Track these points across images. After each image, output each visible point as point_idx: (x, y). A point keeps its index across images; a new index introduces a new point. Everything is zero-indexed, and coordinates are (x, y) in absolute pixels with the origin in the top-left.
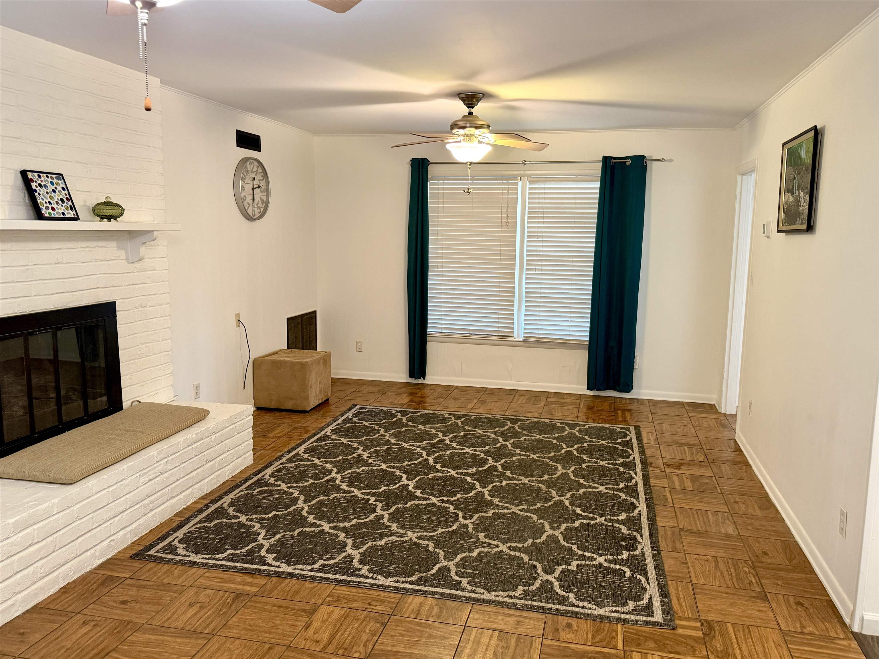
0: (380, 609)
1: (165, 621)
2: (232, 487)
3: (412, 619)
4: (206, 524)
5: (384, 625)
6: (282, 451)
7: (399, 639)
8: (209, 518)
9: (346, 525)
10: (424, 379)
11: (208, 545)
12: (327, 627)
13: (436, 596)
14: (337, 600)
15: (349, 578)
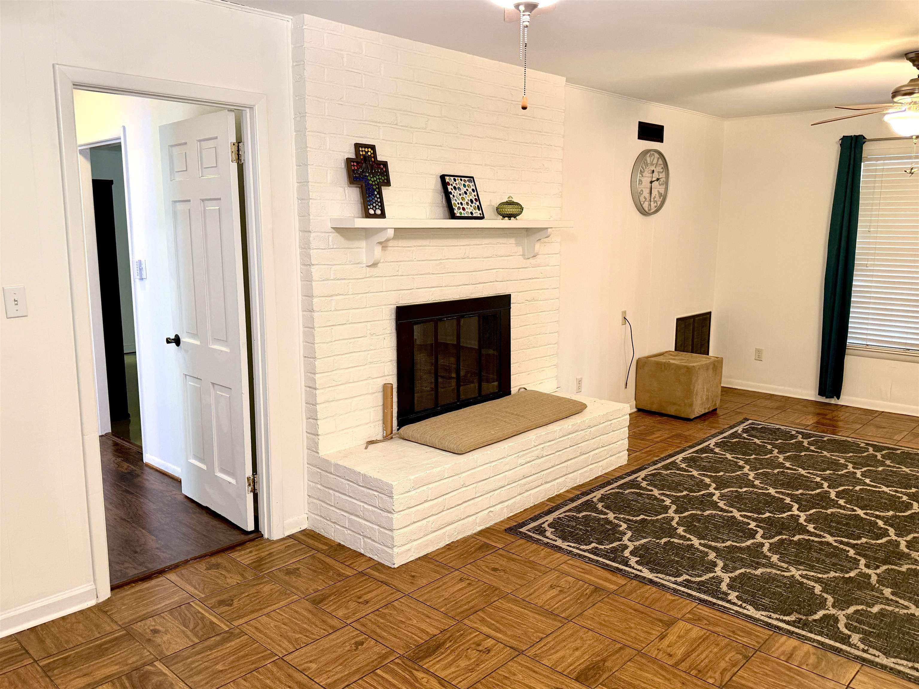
0: (745, 640)
1: (528, 596)
2: (604, 483)
3: (781, 661)
4: (575, 514)
5: (748, 659)
6: (657, 456)
7: (763, 678)
8: (579, 509)
9: (718, 545)
10: (838, 398)
11: (574, 534)
12: (683, 644)
13: (815, 644)
14: (696, 620)
15: (714, 601)
